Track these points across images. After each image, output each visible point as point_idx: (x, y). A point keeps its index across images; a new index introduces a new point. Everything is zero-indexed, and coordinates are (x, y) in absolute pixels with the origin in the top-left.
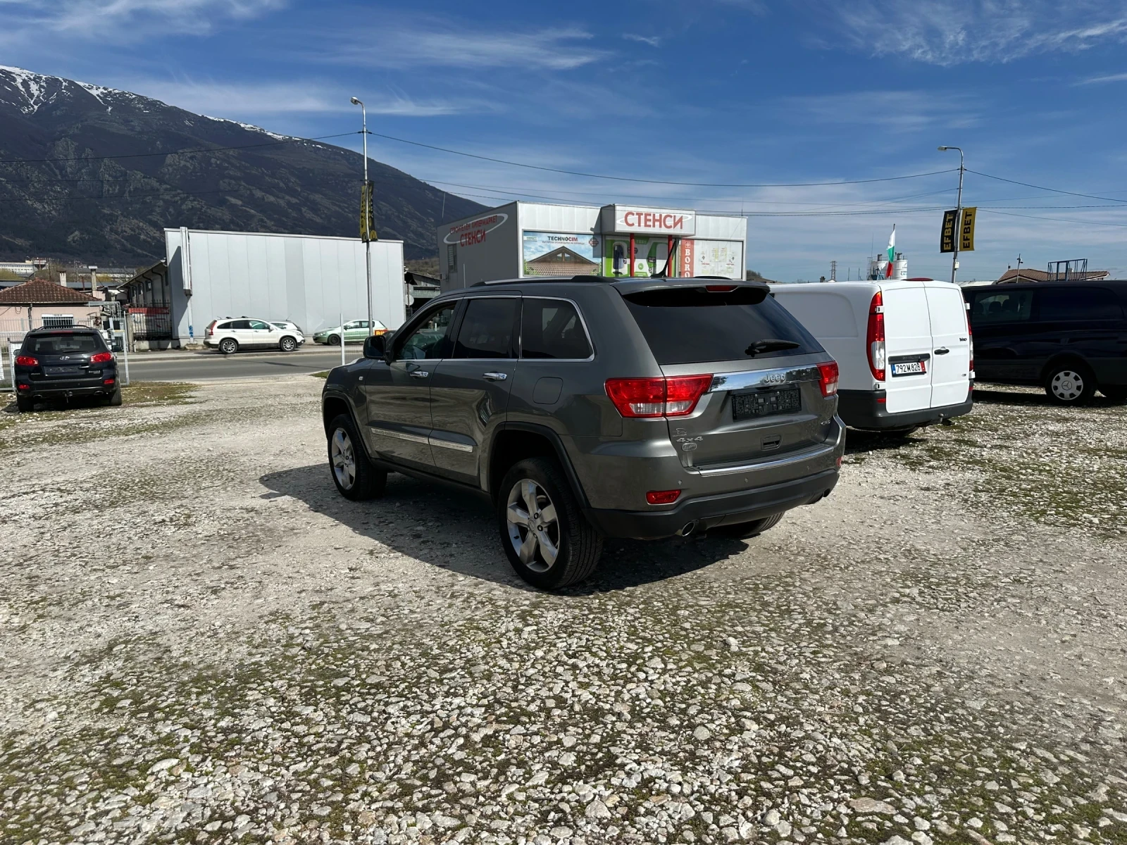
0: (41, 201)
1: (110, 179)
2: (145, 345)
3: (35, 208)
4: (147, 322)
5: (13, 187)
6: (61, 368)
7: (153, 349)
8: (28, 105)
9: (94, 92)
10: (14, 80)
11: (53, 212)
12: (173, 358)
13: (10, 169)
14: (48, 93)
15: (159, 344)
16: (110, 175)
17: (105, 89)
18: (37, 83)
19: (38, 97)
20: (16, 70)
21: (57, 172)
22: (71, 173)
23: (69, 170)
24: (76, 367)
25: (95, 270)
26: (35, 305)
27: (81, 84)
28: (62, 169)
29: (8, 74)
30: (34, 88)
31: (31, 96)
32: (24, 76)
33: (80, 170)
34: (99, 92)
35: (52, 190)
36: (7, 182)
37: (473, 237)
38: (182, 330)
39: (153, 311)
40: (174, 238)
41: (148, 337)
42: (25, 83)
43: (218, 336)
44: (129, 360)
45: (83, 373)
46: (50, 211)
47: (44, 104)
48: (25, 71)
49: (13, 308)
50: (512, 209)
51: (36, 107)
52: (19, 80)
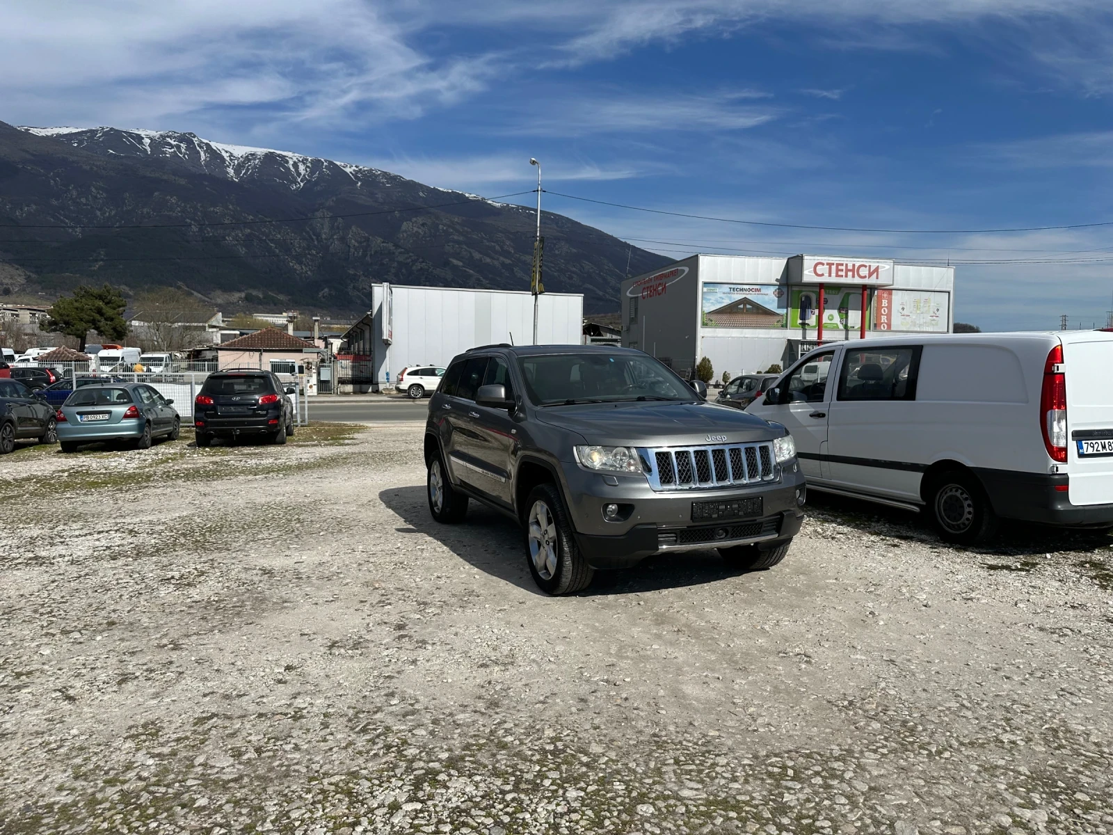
0: (301, 263)
1: (356, 244)
2: (349, 388)
3: (296, 269)
4: (353, 368)
5: (280, 251)
6: (232, 408)
7: (355, 393)
8: (296, 182)
9: (348, 170)
10: (287, 162)
11: (309, 273)
12: (367, 401)
13: (279, 236)
14: (312, 172)
15: (361, 388)
16: (356, 241)
17: (356, 167)
18: (304, 164)
19: (304, 175)
20: (289, 154)
21: (314, 237)
22: (326, 239)
23: (324, 236)
24: (245, 407)
25: (318, 320)
26: (265, 351)
27: (338, 163)
28: (318, 235)
29: (283, 157)
30: (302, 168)
31: (299, 174)
32: (295, 159)
33: (332, 236)
34: (351, 170)
35: (309, 254)
36: (275, 248)
37: (653, 290)
38: (381, 377)
39: (358, 358)
40: (380, 292)
41: (352, 381)
42: (295, 165)
43: (408, 381)
44: (309, 402)
45: (250, 413)
46: (306, 272)
47: (309, 181)
48: (296, 155)
49: (248, 353)
50: (693, 262)
51: (302, 184)
52: (291, 162)
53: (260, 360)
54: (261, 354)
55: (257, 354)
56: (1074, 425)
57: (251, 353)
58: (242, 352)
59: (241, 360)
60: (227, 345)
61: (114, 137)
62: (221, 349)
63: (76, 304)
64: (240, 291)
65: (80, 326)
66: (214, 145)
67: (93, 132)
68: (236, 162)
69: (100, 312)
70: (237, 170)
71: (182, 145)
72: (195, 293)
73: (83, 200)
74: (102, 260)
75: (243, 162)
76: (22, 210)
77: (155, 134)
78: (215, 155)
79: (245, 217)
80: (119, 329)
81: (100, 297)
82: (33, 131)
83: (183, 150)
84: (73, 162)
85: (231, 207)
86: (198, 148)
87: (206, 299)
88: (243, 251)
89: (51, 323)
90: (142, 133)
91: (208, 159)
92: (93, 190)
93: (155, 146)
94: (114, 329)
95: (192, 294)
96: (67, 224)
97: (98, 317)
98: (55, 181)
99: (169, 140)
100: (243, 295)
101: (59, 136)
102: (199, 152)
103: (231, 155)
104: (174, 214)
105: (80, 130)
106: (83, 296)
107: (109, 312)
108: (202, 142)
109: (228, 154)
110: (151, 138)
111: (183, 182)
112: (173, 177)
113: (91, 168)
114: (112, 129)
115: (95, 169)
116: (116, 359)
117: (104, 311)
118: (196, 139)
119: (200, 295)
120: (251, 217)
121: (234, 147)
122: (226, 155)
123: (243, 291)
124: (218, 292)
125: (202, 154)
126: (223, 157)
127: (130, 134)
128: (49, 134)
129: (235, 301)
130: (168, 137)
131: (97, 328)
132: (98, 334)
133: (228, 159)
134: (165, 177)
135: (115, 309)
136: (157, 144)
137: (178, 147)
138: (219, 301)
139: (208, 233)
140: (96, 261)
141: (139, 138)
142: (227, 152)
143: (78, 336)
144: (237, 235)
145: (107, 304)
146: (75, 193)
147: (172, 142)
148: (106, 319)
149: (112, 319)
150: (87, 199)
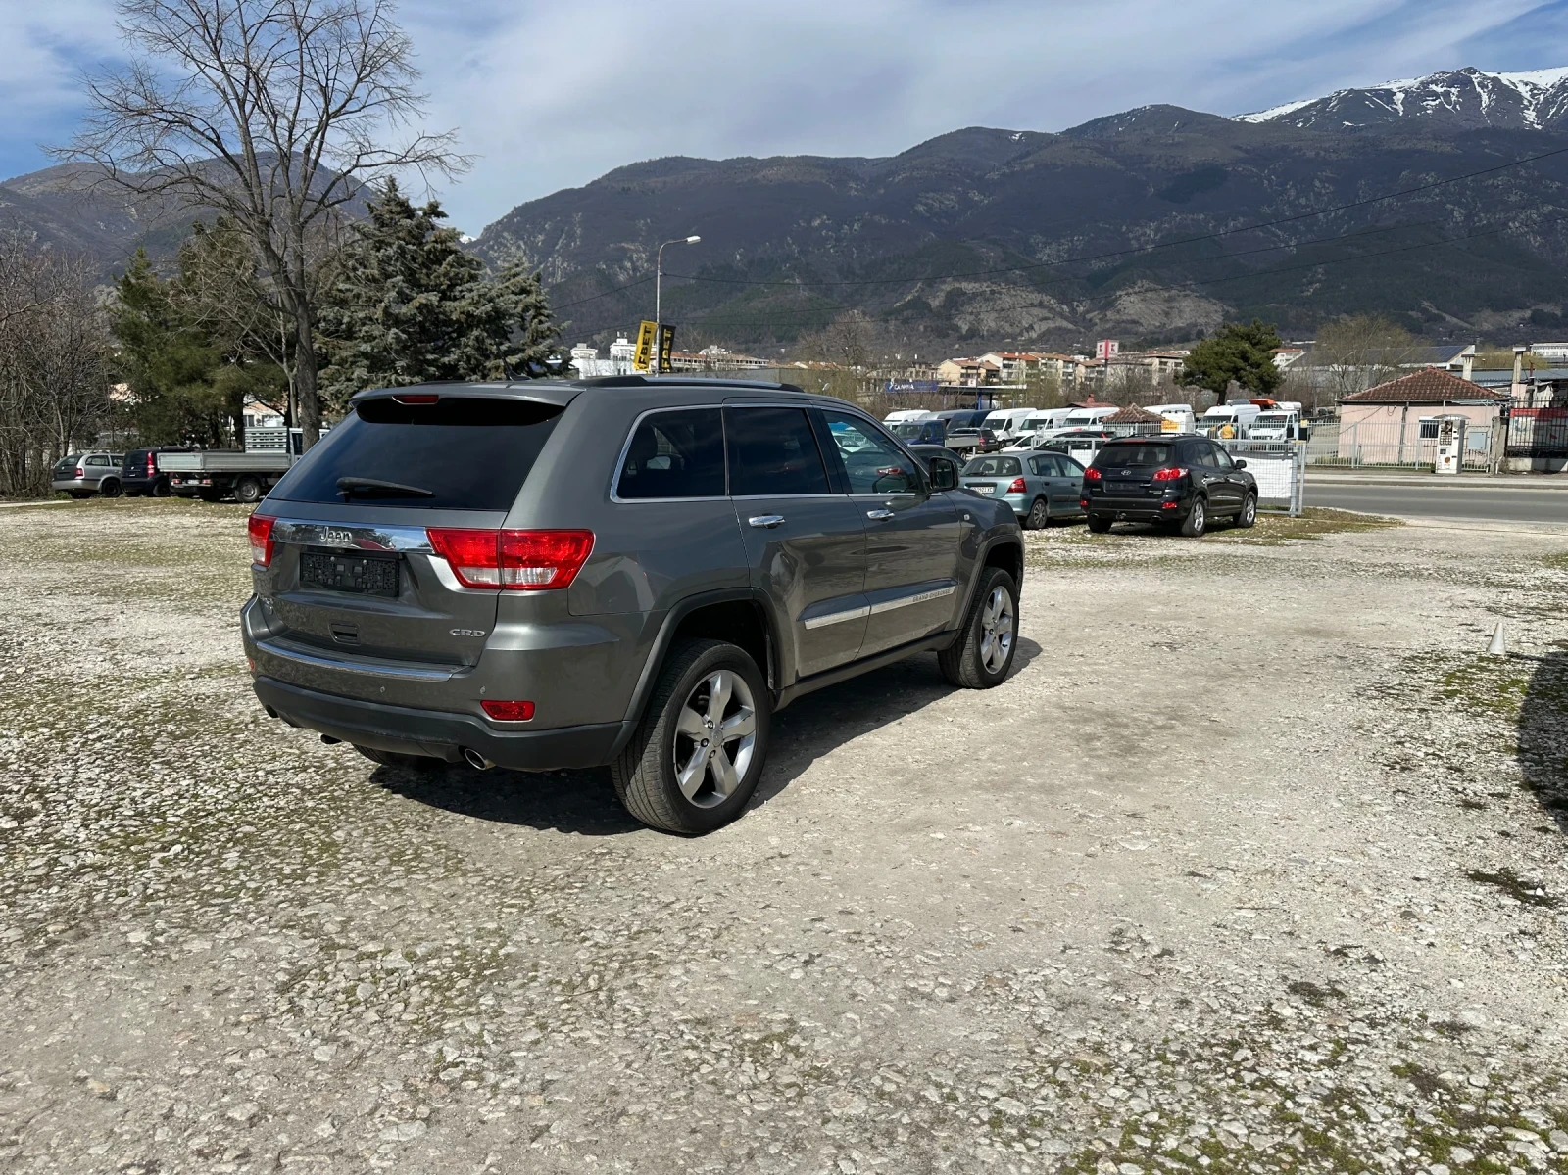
2: (1526, 463)
4: (1536, 430)
6: (1122, 484)
7: (1534, 472)
15: (1548, 464)
24: (1137, 485)
25: (1521, 352)
26: (1413, 404)
39: (1549, 414)
41: (1534, 453)
45: (1143, 491)
49: (1385, 408)
53: (1404, 419)
54: (1406, 409)
55: (1401, 409)
57: (1391, 408)
58: (1376, 408)
59: (1371, 420)
60: (1356, 398)
61: (1354, 102)
62: (1345, 404)
63: (1217, 348)
64: (1522, 307)
65: (1221, 375)
66: (1505, 78)
67: (1325, 102)
68: (1542, 97)
69: (1244, 357)
70: (1541, 112)
71: (1453, 90)
72: (1448, 318)
73: (1303, 201)
74: (1319, 281)
75: (1555, 95)
76: (1226, 226)
77: (1412, 83)
78: (1506, 95)
79: (1547, 187)
80: (1267, 378)
81: (1248, 337)
82: (1251, 119)
83: (1454, 98)
84: (1295, 150)
85: (1523, 173)
86: (1478, 89)
87: (1466, 325)
88: (1535, 241)
89: (1187, 375)
90: (1394, 87)
91: (1492, 104)
92: (1317, 183)
93: (1410, 102)
94: (1261, 379)
95: (1444, 319)
96: (1278, 236)
97: (1240, 364)
98: (1270, 180)
99: (1433, 87)
100: (1528, 314)
101: (1281, 117)
102: (1479, 96)
103: (1535, 87)
104: (1429, 200)
105: (1308, 103)
106: (1227, 337)
107: (1256, 355)
108: (1485, 78)
109: (1528, 88)
110: (1406, 92)
111: (1447, 148)
112: (1434, 143)
113: (1318, 154)
114: (1351, 91)
115: (1322, 153)
116: (1227, 418)
117: (1249, 355)
118: (1477, 75)
119: (1455, 320)
120: (1558, 184)
121: (1541, 73)
122: (1524, 91)
123: (1528, 308)
124: (1487, 313)
125: (1485, 97)
126: (1519, 94)
127: (1376, 93)
128: (1268, 118)
129: (1513, 324)
130: (1432, 82)
131: (1238, 379)
132: (1240, 387)
133: (1527, 95)
134: (1420, 146)
135: (1264, 351)
136: (1413, 98)
137: (1447, 95)
138: (1486, 327)
139: (1480, 221)
140: (1311, 283)
141: (1389, 95)
142: (1526, 84)
143: (1215, 390)
144: (1529, 218)
145: (1254, 345)
146: (1292, 193)
147: (1439, 89)
148: (1252, 366)
149: (1259, 366)
150: (1308, 199)
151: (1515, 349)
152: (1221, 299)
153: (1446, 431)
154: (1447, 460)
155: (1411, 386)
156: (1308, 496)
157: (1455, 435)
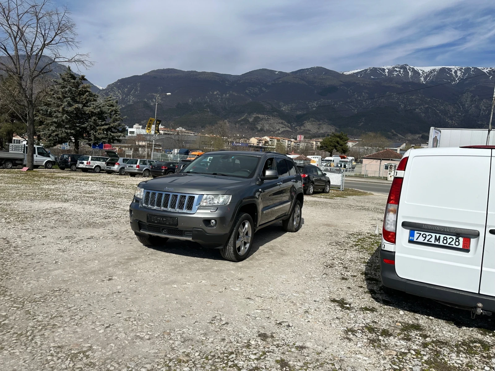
0: (452, 120)
1: (485, 108)
3: (449, 123)
5: (441, 114)
8: (455, 80)
9: (485, 71)
10: (451, 71)
11: (456, 124)
13: (442, 107)
14: (465, 74)
16: (484, 107)
17: (490, 68)
18: (460, 71)
19: (460, 76)
20: (453, 67)
21: (461, 107)
22: (467, 107)
23: (466, 106)
25: (414, 146)
27: (480, 68)
28: (463, 105)
29: (449, 69)
30: (459, 73)
31: (457, 76)
32: (456, 69)
33: (471, 105)
34: (487, 70)
35: (457, 115)
36: (439, 113)
42: (456, 72)
46: (454, 124)
47: (462, 79)
48: (457, 67)
51: (458, 81)
52: (453, 71)
53: (380, 164)
54: (381, 161)
55: (379, 161)
56: (404, 217)
57: (377, 160)
58: (373, 160)
59: (372, 163)
60: (367, 157)
61: (374, 71)
62: (364, 158)
63: (330, 140)
64: (419, 133)
65: (330, 148)
66: (416, 68)
67: (366, 70)
68: (425, 74)
69: (338, 143)
70: (425, 78)
71: (401, 70)
72: (399, 135)
73: (359, 98)
74: (363, 122)
75: (429, 74)
76: (337, 104)
77: (390, 67)
78: (416, 72)
79: (426, 100)
80: (344, 149)
81: (339, 137)
82: (345, 73)
83: (402, 72)
84: (357, 83)
85: (420, 95)
86: (408, 71)
87: (404, 137)
88: (423, 115)
89: (321, 147)
90: (385, 68)
91: (412, 75)
92: (363, 94)
93: (390, 73)
94: (342, 149)
95: (397, 135)
96: (352, 108)
97: (337, 144)
98: (350, 92)
99: (396, 69)
100: (421, 135)
101: (354, 73)
102: (408, 72)
103: (423, 71)
104: (394, 101)
105: (361, 70)
106: (333, 136)
107: (341, 142)
108: (410, 68)
109: (422, 71)
110: (388, 69)
111: (399, 86)
112: (396, 85)
113: (364, 85)
114: (373, 68)
115: (365, 85)
116: (331, 161)
117: (339, 142)
118: (408, 67)
119: (401, 136)
120: (429, 99)
121: (425, 68)
122: (421, 72)
123: (421, 134)
124: (410, 134)
125: (410, 73)
126: (419, 73)
127: (380, 69)
128: (350, 73)
129: (417, 138)
130: (396, 67)
131: (336, 149)
132: (336, 151)
133: (421, 74)
134: (392, 85)
135: (344, 141)
136: (391, 71)
137: (400, 71)
138: (409, 138)
139: (408, 108)
140: (361, 122)
141: (384, 70)
142: (421, 70)
143: (329, 152)
144: (421, 108)
145: (341, 139)
146: (356, 96)
147: (397, 69)
148: (340, 145)
149: (342, 145)
150: (361, 98)
151: (412, 145)
152: (335, 125)
153: (391, 168)
154: (391, 176)
155: (383, 154)
156: (346, 185)
157: (393, 169)
